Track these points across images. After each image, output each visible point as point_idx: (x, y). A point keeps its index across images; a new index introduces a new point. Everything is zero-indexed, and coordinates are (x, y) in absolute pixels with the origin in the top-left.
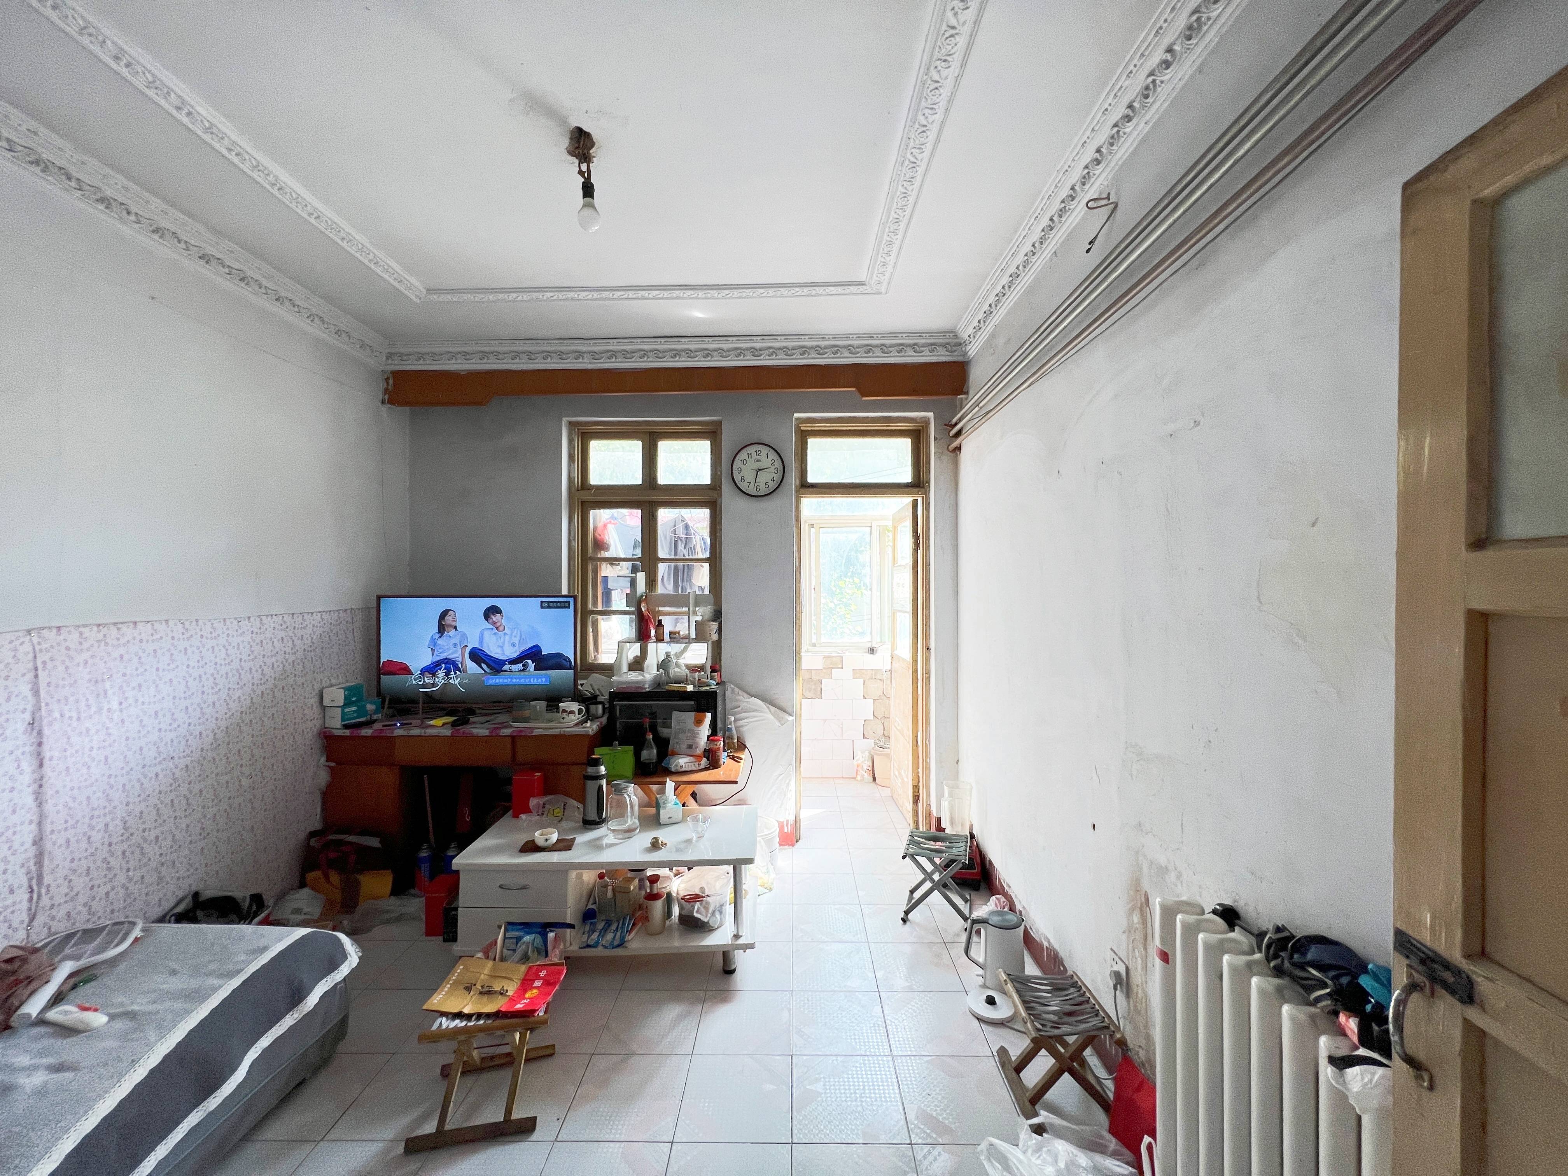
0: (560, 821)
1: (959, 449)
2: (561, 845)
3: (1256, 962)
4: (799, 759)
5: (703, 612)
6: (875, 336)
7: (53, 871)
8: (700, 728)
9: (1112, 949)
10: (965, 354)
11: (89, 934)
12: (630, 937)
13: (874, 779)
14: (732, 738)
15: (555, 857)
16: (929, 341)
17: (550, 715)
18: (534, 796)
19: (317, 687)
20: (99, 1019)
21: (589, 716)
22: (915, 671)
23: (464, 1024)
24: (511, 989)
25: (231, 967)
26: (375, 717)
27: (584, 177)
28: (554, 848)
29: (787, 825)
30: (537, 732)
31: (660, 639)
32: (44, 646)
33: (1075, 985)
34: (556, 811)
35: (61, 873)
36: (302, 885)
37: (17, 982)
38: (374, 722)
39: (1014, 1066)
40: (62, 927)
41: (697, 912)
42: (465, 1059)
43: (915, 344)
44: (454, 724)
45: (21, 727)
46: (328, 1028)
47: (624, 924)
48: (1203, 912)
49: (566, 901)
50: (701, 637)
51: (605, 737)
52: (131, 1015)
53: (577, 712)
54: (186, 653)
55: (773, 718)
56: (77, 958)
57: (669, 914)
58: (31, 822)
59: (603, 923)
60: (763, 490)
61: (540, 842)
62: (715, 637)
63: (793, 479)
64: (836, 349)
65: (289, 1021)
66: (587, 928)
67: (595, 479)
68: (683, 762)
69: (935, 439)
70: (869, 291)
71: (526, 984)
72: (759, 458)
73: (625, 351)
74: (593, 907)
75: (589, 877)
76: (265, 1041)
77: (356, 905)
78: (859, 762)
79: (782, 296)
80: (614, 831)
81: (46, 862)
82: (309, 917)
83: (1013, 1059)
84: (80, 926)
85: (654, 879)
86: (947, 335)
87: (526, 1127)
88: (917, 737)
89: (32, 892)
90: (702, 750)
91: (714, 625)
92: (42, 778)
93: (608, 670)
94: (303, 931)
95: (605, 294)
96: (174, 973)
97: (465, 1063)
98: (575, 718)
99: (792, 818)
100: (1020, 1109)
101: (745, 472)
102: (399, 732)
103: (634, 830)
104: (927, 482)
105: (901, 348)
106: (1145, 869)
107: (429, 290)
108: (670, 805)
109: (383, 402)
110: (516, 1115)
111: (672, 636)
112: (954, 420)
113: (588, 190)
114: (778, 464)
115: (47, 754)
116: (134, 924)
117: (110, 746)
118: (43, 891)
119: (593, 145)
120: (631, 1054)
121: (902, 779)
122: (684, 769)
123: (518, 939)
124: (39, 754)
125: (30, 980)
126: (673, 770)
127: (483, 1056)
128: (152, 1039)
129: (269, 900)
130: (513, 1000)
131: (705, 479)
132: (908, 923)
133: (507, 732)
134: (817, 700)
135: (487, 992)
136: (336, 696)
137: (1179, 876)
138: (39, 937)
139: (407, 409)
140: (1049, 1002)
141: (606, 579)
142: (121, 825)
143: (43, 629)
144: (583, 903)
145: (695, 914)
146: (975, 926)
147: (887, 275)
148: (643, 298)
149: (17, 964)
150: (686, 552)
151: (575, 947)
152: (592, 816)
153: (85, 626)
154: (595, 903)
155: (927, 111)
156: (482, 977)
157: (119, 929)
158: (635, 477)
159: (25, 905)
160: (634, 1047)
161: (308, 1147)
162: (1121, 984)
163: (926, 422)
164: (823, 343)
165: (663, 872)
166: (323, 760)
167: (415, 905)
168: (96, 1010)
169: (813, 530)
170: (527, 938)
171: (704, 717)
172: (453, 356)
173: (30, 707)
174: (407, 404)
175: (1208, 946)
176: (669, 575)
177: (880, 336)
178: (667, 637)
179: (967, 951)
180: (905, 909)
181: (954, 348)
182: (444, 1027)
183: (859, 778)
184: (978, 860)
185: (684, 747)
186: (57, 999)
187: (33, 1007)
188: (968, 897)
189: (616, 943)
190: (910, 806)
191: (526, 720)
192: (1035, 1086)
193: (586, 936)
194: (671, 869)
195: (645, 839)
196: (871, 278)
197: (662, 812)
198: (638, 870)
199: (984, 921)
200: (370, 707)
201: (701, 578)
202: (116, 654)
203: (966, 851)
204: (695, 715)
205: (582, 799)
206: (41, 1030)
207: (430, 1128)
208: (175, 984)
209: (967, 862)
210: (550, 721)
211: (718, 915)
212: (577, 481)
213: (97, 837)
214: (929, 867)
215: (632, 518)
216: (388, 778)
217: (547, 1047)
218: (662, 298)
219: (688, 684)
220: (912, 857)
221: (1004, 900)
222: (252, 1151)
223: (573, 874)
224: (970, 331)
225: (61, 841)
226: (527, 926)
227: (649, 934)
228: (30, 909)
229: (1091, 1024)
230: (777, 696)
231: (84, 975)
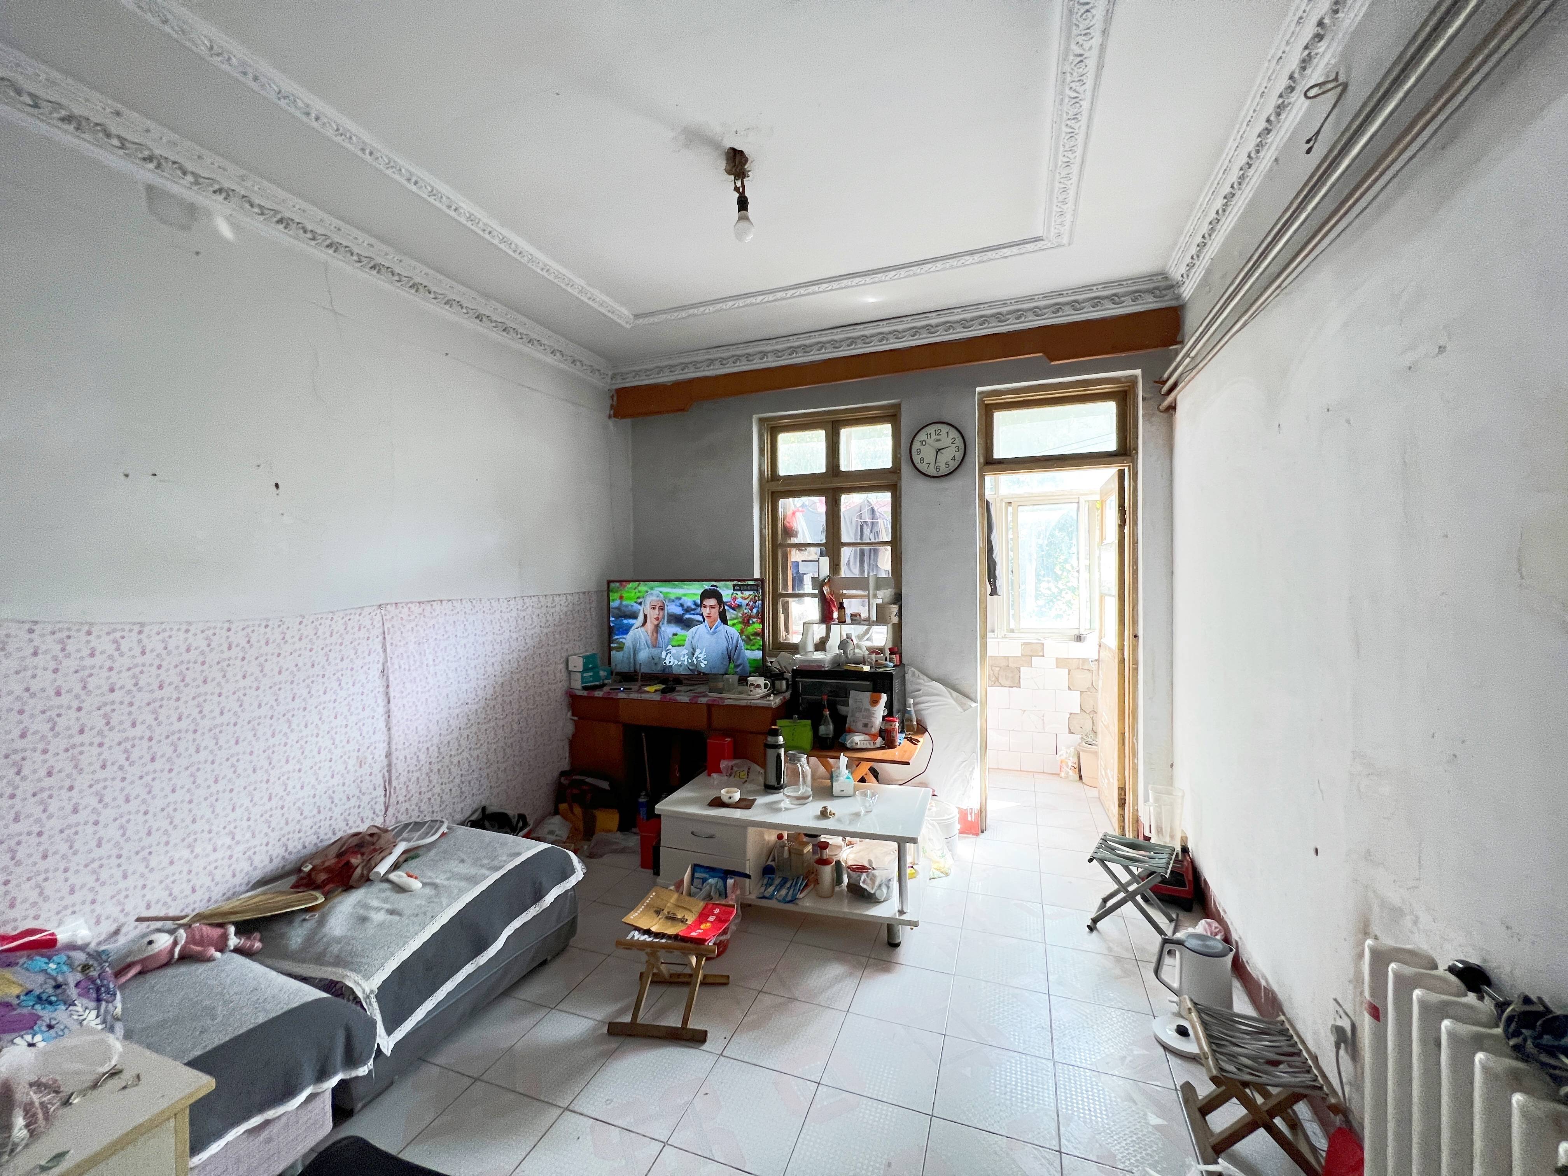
0: (744, 783)
1: (1173, 408)
2: (743, 804)
3: (1491, 1036)
4: (984, 747)
5: (884, 595)
6: (1065, 293)
7: (397, 778)
8: (876, 708)
9: (1335, 1000)
10: (1178, 297)
11: (418, 825)
12: (802, 896)
13: (1081, 777)
14: (911, 721)
15: (737, 814)
16: (1134, 288)
17: (741, 688)
18: (724, 759)
19: (564, 655)
20: (416, 885)
21: (775, 691)
22: (1122, 661)
23: (650, 939)
24: (691, 919)
25: (496, 863)
26: (606, 682)
27: (738, 192)
28: (737, 805)
29: (971, 814)
30: (727, 702)
31: (842, 622)
32: (388, 617)
33: (1284, 1032)
34: (742, 774)
35: (403, 779)
36: (556, 812)
37: (375, 850)
38: (603, 685)
39: (1199, 1106)
40: (404, 819)
41: (864, 882)
42: (655, 971)
43: (1115, 295)
44: (663, 691)
45: (377, 674)
46: (562, 924)
47: (796, 883)
48: (1436, 967)
49: (745, 852)
50: (881, 619)
51: (787, 710)
52: (435, 886)
53: (763, 686)
54: (474, 625)
55: (954, 703)
56: (408, 840)
57: (839, 881)
58: (384, 741)
59: (780, 880)
60: (944, 470)
61: (725, 799)
62: (895, 620)
63: (976, 456)
64: (1019, 314)
65: (533, 912)
66: (765, 881)
67: (783, 470)
68: (858, 739)
69: (1144, 399)
70: (1049, 245)
71: (702, 917)
72: (938, 437)
73: (804, 345)
74: (772, 863)
75: (771, 837)
76: (517, 923)
77: (594, 833)
78: (1063, 758)
79: (952, 267)
80: (788, 796)
81: (393, 771)
82: (558, 838)
83: (1200, 1098)
84: (413, 819)
85: (825, 846)
86: (1154, 278)
87: (698, 1039)
88: (1123, 734)
89: (386, 791)
90: (878, 729)
91: (895, 608)
92: (389, 711)
93: (794, 648)
94: (544, 846)
95: (779, 295)
96: (463, 861)
97: (654, 974)
98: (762, 691)
99: (976, 807)
100: (1200, 1152)
101: (925, 454)
102: (622, 695)
103: (808, 797)
104: (1134, 449)
105: (1096, 302)
106: (1376, 909)
107: (637, 316)
108: (842, 779)
109: (610, 417)
110: (691, 1025)
111: (854, 618)
112: (1166, 376)
113: (743, 204)
114: (959, 442)
115: (392, 695)
116: (442, 822)
117: (429, 691)
118: (392, 791)
119: (747, 160)
120: (793, 999)
121: (1108, 779)
122: (859, 746)
123: (704, 880)
124: (387, 694)
125: (382, 850)
126: (848, 746)
127: (672, 972)
128: (444, 903)
129: (531, 822)
130: (691, 928)
131: (886, 462)
132: (1095, 932)
133: (704, 700)
134: (1015, 689)
135: (672, 918)
136: (577, 663)
137: (1415, 922)
138: (391, 824)
139: (628, 421)
140: (1246, 1044)
141: (797, 564)
142: (436, 750)
143: (387, 604)
144: (764, 857)
145: (861, 884)
146: (1169, 945)
147: (1068, 224)
148: (814, 293)
149: (375, 839)
150: (872, 536)
151: (753, 896)
152: (772, 781)
153: (412, 603)
154: (774, 860)
155: (1080, 39)
156: (669, 904)
157: (435, 824)
158: (819, 466)
159: (382, 799)
160: (797, 994)
161: (543, 1012)
162: (1345, 1042)
163: (1133, 380)
164: (1004, 310)
165: (833, 840)
166: (570, 714)
167: (633, 841)
168: (416, 878)
169: (1010, 509)
170: (711, 881)
171: (880, 698)
172: (661, 369)
173: (381, 661)
174: (631, 416)
175: (1425, 1006)
176: (855, 558)
177: (1070, 292)
178: (848, 620)
179: (1157, 972)
180: (1093, 915)
181: (1164, 292)
182: (636, 938)
183: (1063, 775)
184: (1191, 877)
185: (860, 726)
186: (396, 866)
187: (382, 868)
188: (1174, 916)
189: (789, 898)
190: (1114, 809)
191: (721, 691)
192: (1222, 1132)
193: (763, 888)
194: (844, 840)
195: (816, 807)
196: (1049, 231)
197: (834, 784)
198: (813, 835)
199: (1180, 943)
200: (602, 673)
201: (885, 561)
202: (430, 624)
203: (1169, 863)
204: (872, 696)
205: (764, 765)
206: (386, 885)
207: (627, 1019)
208: (463, 869)
209: (1167, 876)
210: (740, 693)
211: (884, 890)
212: (768, 473)
213: (422, 757)
214: (1125, 877)
215: (818, 504)
216: (614, 732)
217: (723, 976)
218: (831, 290)
219: (865, 665)
220: (1102, 861)
221: (1217, 925)
222: (510, 1005)
223: (751, 831)
224: (1183, 269)
225: (401, 757)
226: (712, 870)
227: (821, 897)
228: (385, 803)
229: (1299, 1079)
230: (957, 682)
231: (412, 854)
